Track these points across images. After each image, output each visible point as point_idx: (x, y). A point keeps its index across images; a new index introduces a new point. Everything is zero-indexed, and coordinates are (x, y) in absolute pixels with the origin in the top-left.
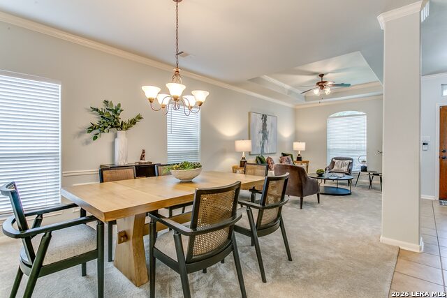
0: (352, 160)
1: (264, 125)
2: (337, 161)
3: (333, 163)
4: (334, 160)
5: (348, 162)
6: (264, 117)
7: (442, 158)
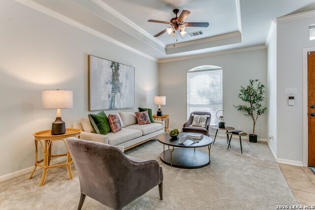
0: (210, 115)
1: (115, 75)
2: (195, 116)
3: (192, 118)
4: (193, 115)
5: (205, 117)
6: (115, 66)
7: (311, 115)
